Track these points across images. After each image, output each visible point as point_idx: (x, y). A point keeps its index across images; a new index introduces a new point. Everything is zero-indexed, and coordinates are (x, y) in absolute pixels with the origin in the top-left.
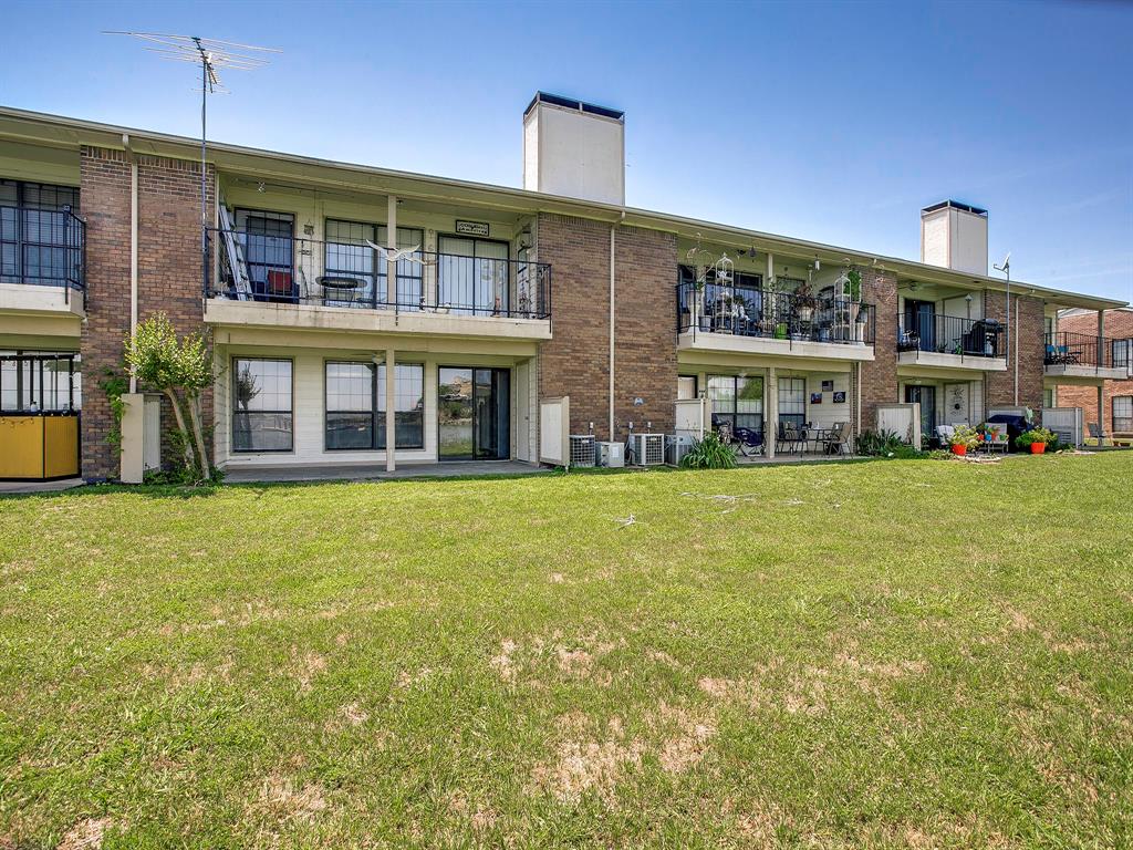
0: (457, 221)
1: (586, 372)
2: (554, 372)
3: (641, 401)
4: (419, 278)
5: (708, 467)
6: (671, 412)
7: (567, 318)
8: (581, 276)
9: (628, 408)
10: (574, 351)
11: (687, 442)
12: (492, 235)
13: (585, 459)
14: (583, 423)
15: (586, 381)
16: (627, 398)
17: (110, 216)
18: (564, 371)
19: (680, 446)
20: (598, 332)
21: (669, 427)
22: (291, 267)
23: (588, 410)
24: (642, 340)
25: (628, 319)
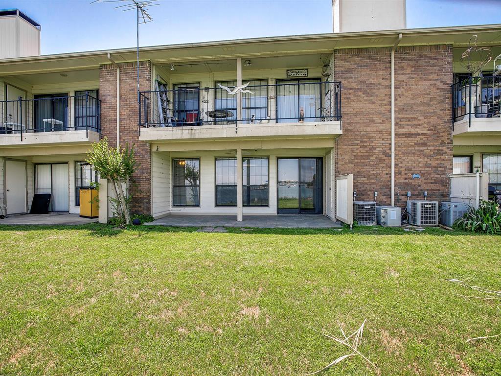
0: (287, 70)
1: (372, 156)
2: (347, 157)
3: (418, 176)
4: (265, 108)
5: (485, 232)
6: (446, 183)
7: (357, 119)
8: (368, 89)
9: (407, 181)
10: (362, 142)
11: (462, 208)
12: (310, 75)
13: (368, 219)
14: (369, 193)
15: (372, 163)
16: (406, 174)
17: (109, 95)
18: (355, 156)
19: (455, 212)
20: (381, 127)
21: (445, 196)
22: (198, 110)
23: (374, 183)
24: (419, 130)
25: (406, 116)
